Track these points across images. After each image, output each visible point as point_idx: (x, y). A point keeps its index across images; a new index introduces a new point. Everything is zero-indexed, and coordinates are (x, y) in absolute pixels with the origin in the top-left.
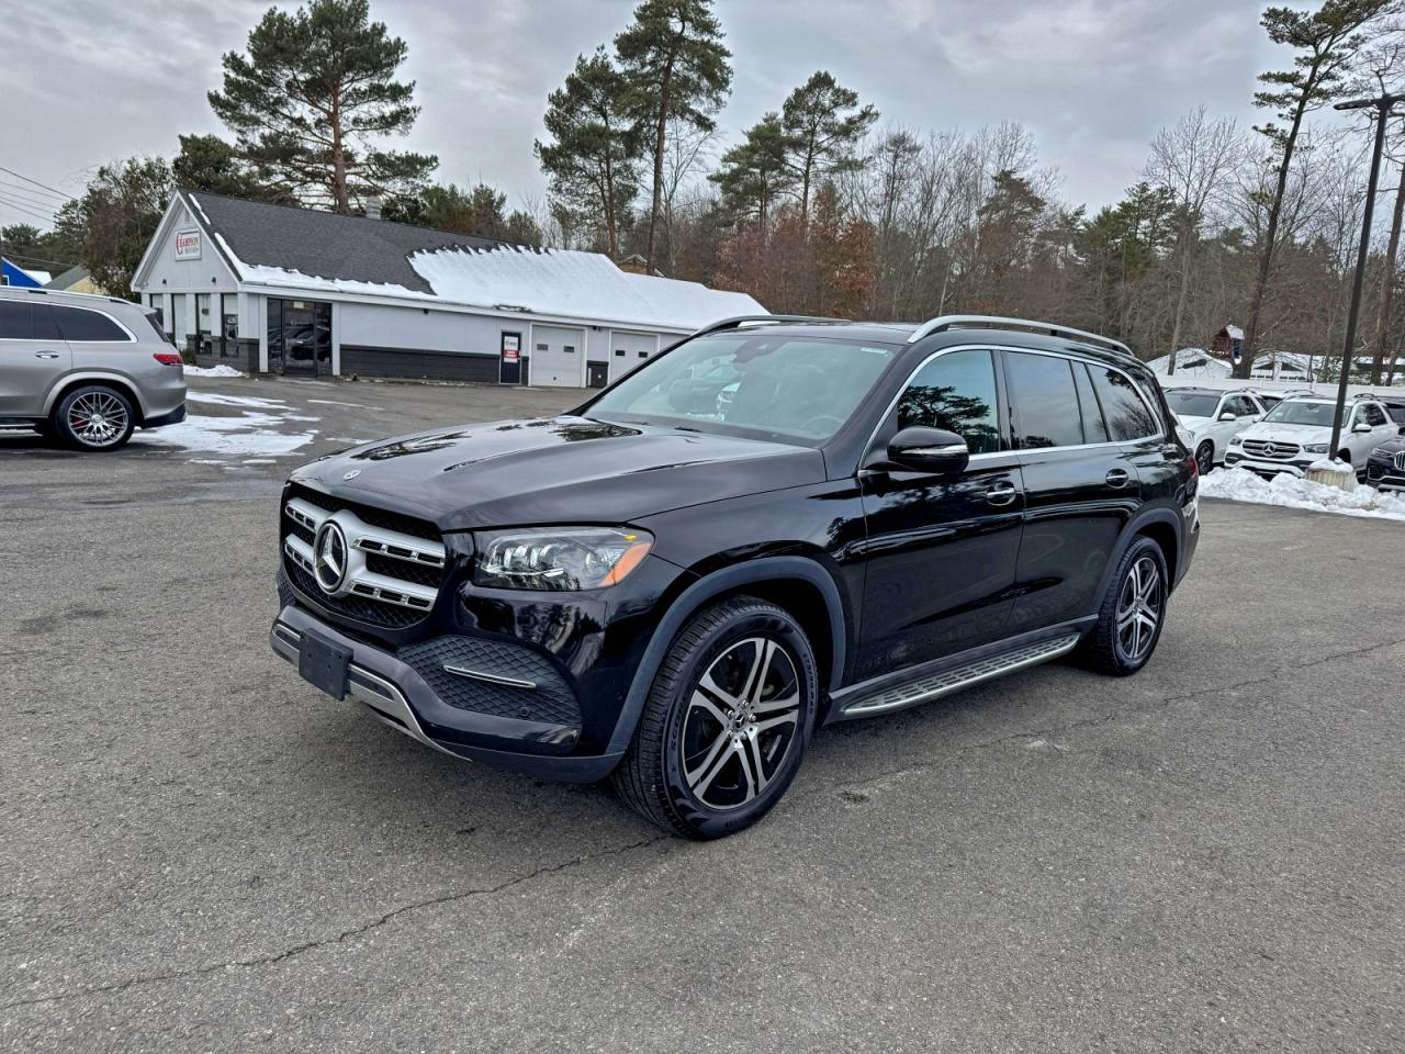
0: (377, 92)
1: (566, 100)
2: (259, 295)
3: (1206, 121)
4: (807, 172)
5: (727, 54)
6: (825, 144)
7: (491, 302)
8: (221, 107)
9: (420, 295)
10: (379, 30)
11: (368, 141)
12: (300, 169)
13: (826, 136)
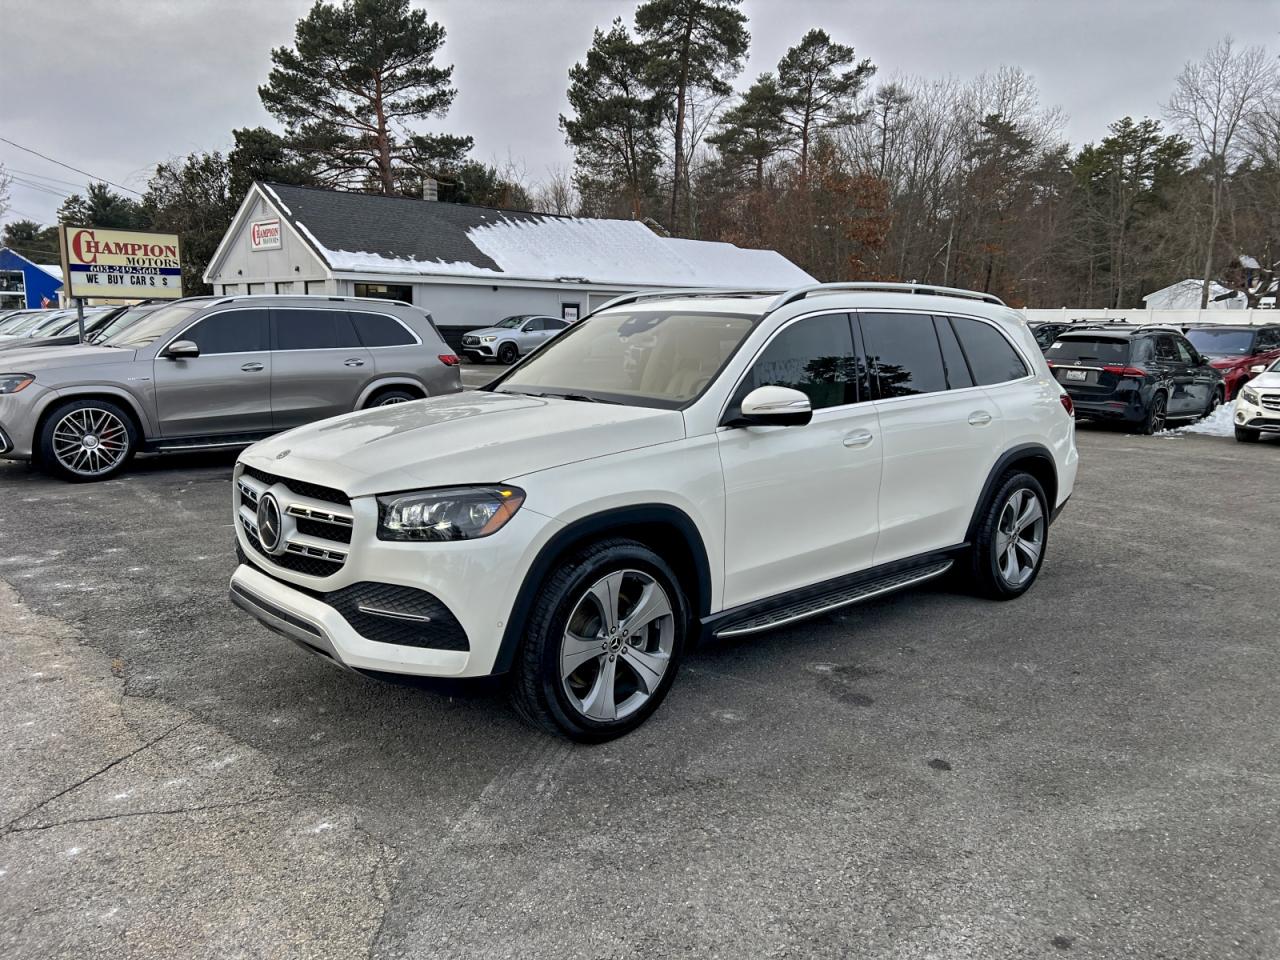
0: (415, 77)
1: (586, 74)
2: (346, 282)
3: (1235, 51)
4: (805, 129)
5: (744, 19)
6: (824, 100)
7: (552, 276)
8: (271, 101)
9: (488, 272)
10: (420, 17)
11: (406, 125)
12: (341, 157)
13: (824, 93)
